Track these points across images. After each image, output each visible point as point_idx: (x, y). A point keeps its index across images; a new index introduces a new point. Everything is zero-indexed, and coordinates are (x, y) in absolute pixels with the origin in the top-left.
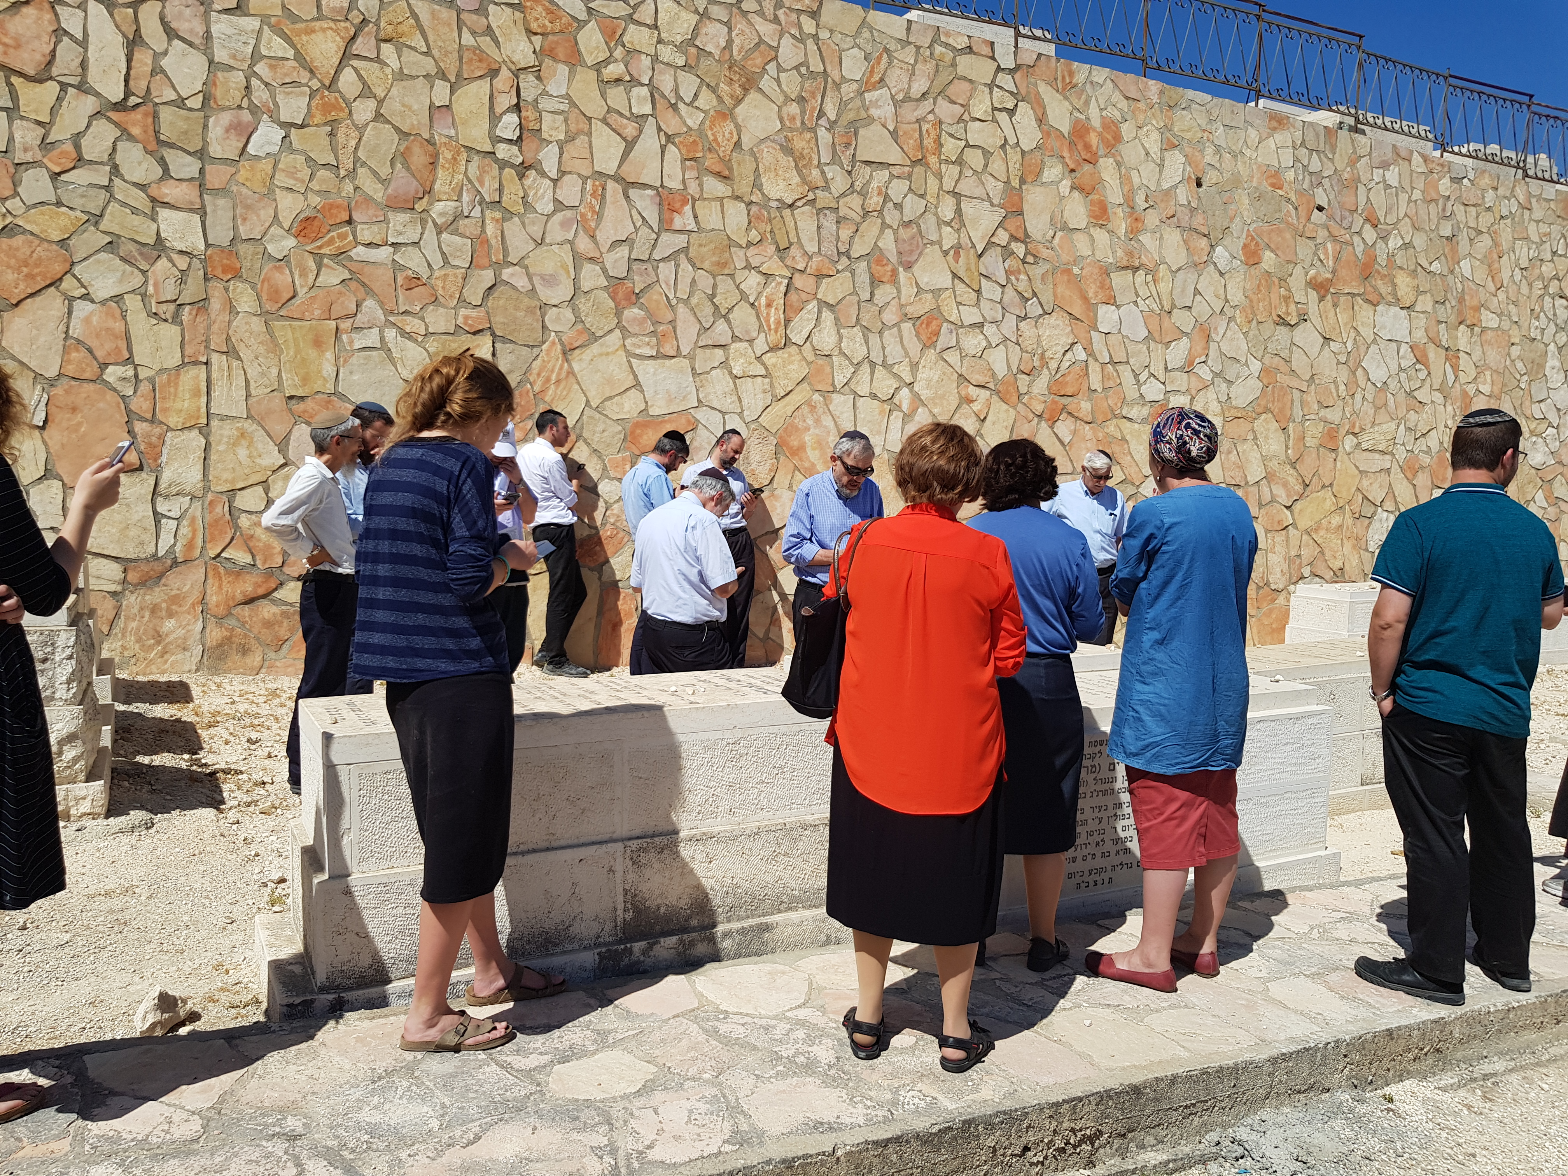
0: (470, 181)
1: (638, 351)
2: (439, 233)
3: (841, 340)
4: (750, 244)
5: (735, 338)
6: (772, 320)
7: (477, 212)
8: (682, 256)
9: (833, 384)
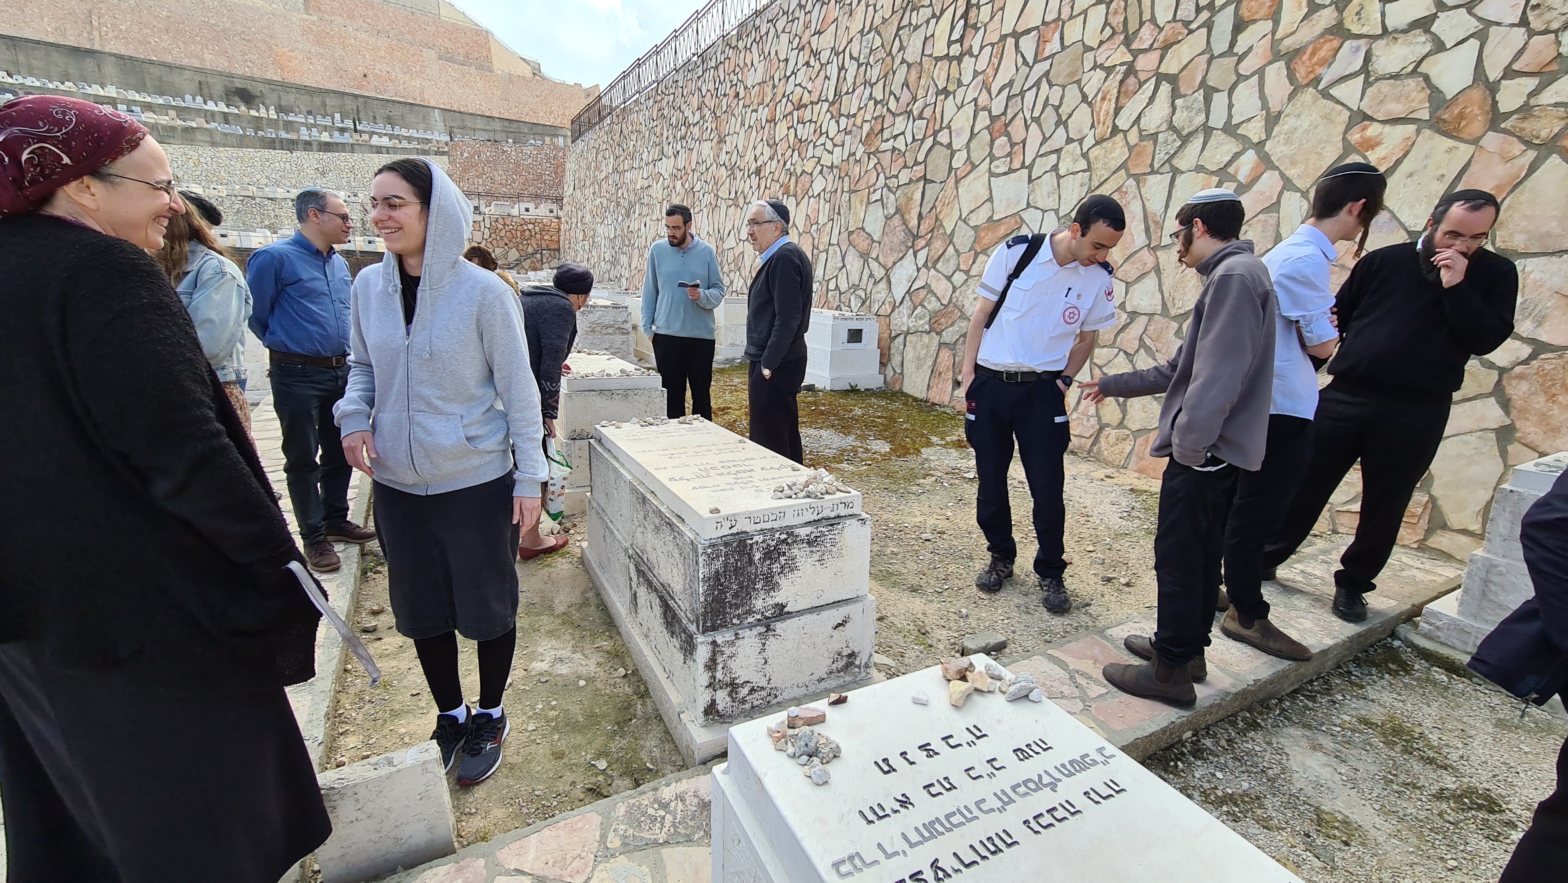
0: (933, 80)
1: (997, 171)
2: (914, 121)
3: (1173, 113)
4: (1102, 43)
5: (1069, 141)
6: (1102, 114)
7: (933, 101)
8: (1044, 79)
9: (1152, 165)
